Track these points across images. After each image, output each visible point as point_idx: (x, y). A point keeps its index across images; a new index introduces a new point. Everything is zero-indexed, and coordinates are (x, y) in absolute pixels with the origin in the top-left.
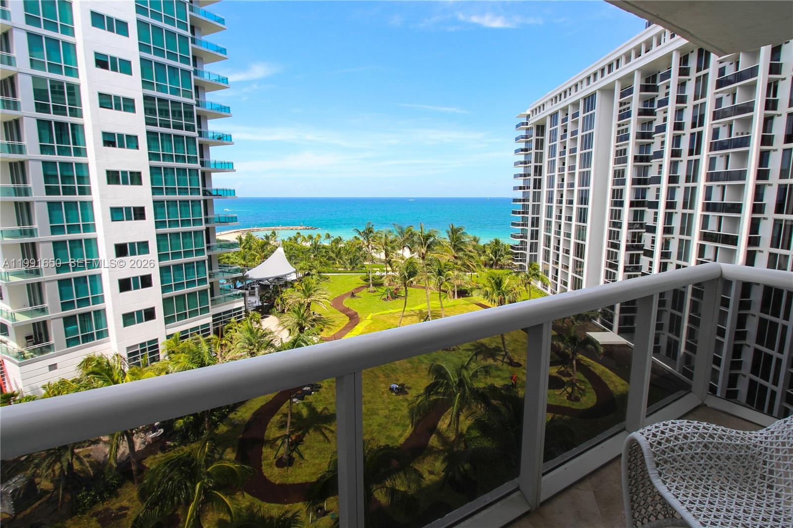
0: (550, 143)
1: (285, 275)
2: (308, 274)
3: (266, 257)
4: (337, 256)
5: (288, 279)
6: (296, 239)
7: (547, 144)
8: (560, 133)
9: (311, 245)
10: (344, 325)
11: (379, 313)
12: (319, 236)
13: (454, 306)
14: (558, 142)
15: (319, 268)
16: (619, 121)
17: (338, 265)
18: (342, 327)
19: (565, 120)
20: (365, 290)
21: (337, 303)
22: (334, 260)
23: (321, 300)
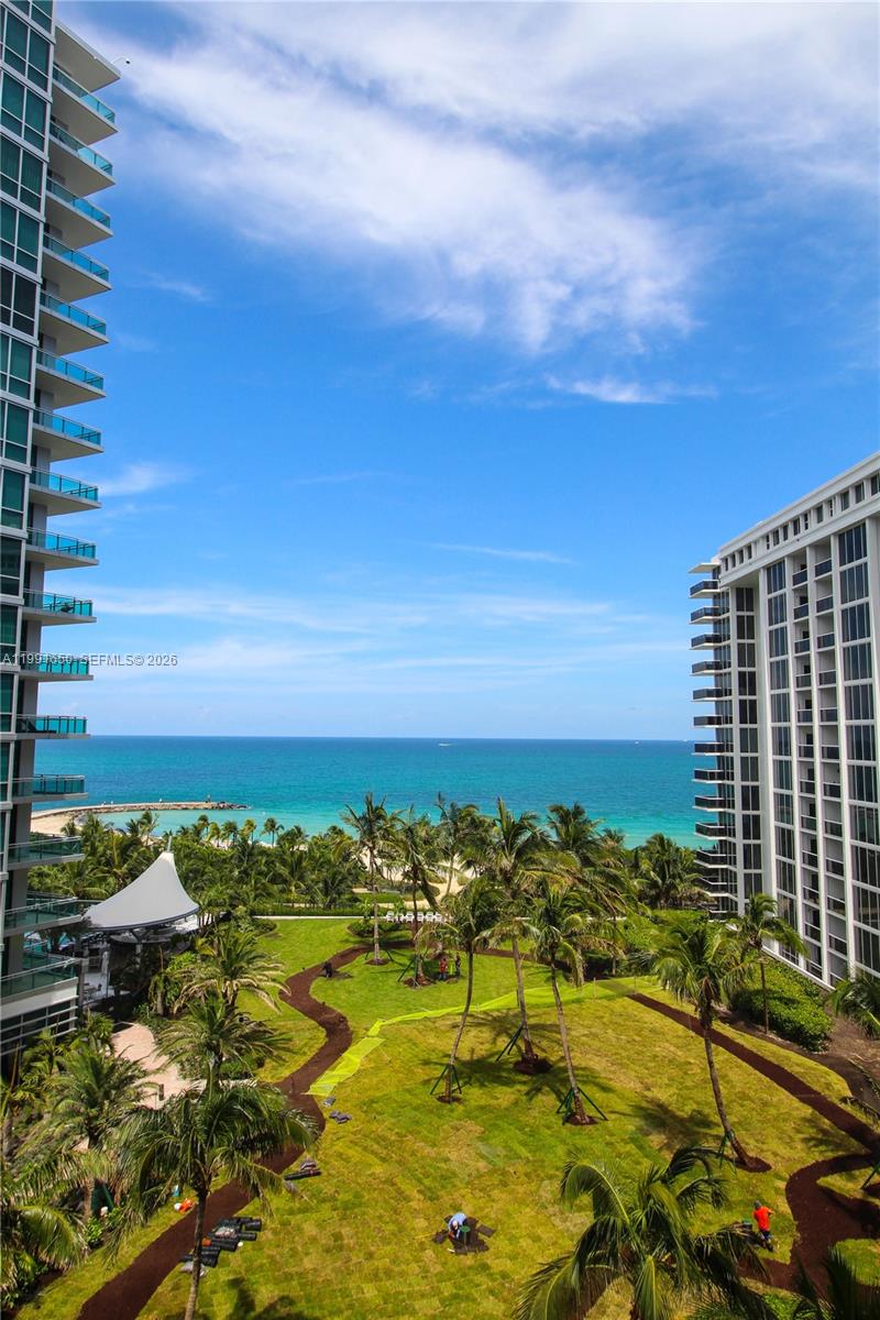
0: (771, 624)
1: (172, 921)
2: (227, 918)
3: (133, 875)
4: (292, 873)
5: (179, 928)
6: (198, 831)
7: (764, 628)
8: (791, 604)
9: (233, 847)
10: (315, 1050)
11: (399, 1019)
12: (251, 825)
13: (579, 1001)
14: (790, 622)
15: (253, 904)
17: (294, 895)
18: (310, 1054)
19: (801, 577)
20: (361, 959)
21: (297, 991)
22: (285, 881)
23: (263, 984)
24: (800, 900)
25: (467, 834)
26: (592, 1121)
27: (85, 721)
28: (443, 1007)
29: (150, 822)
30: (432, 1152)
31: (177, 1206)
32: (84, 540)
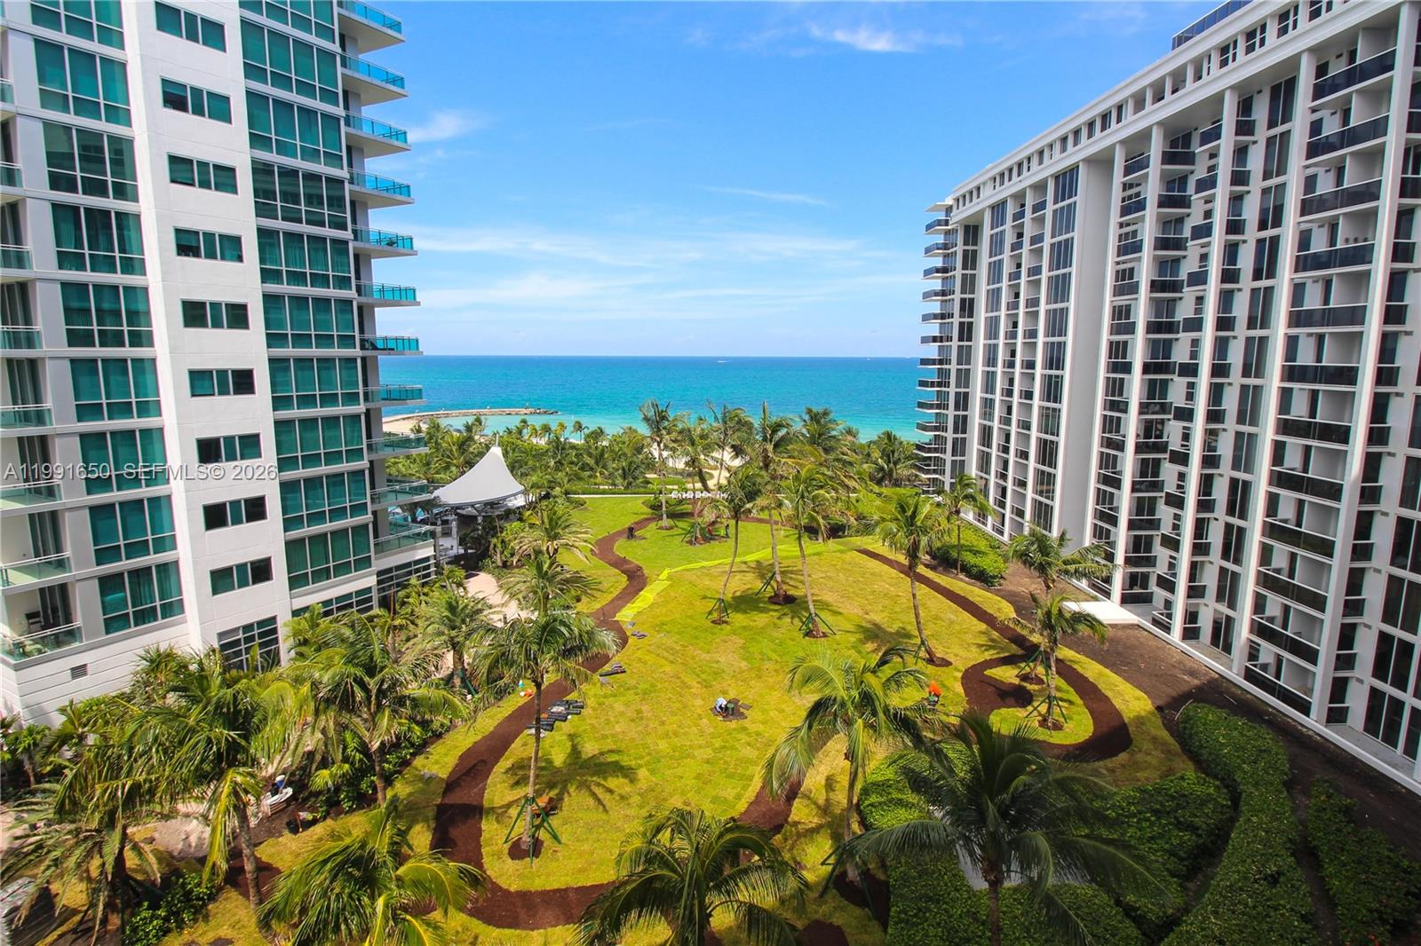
0: (990, 257)
1: (504, 499)
2: (547, 496)
3: (470, 464)
4: (597, 463)
5: (510, 504)
6: (520, 432)
7: (984, 260)
8: (1009, 239)
9: (549, 443)
10: (619, 590)
11: (682, 568)
12: (562, 427)
13: (818, 554)
14: (1006, 256)
15: (567, 486)
16: (1121, 216)
17: (599, 480)
18: (616, 593)
19: (1020, 215)
20: (653, 526)
21: (604, 548)
22: (592, 469)
23: (576, 544)
24: (992, 479)
25: (735, 430)
26: (825, 635)
27: (417, 341)
28: (715, 559)
29: (480, 424)
30: (708, 657)
31: (522, 694)
32: (399, 180)
